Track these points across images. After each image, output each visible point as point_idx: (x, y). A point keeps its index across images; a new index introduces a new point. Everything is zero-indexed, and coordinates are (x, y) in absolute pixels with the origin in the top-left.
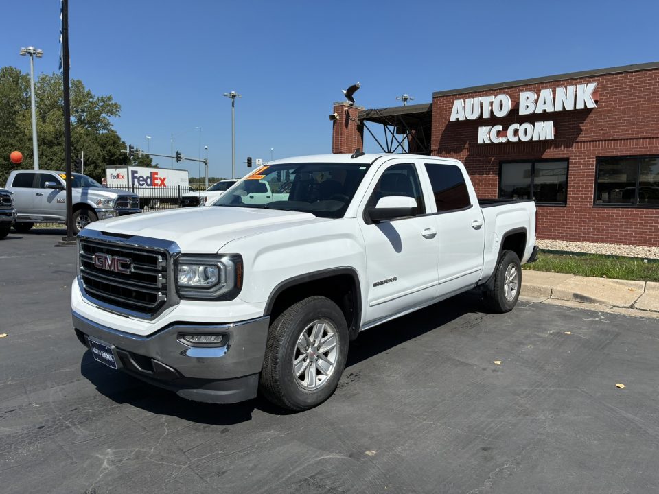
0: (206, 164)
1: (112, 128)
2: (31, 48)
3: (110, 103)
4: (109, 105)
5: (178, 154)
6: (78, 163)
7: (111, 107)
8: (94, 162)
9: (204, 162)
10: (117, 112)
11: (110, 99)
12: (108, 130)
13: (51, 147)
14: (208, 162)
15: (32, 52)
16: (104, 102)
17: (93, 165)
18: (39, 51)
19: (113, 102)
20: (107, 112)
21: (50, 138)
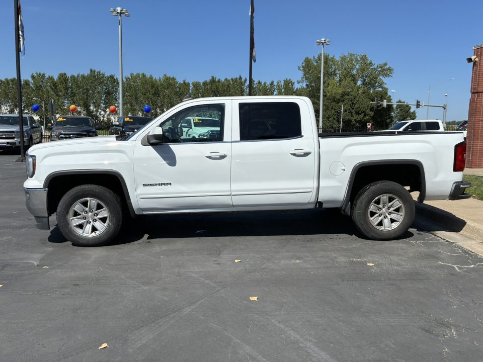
0: (445, 109)
1: (385, 86)
2: (323, 39)
3: (386, 67)
4: (384, 70)
5: (418, 102)
6: (339, 113)
7: (386, 71)
8: (364, 112)
9: (443, 107)
10: (390, 74)
11: (386, 64)
12: (382, 88)
13: (338, 103)
14: (447, 108)
15: (323, 42)
16: (381, 68)
17: (363, 114)
18: (328, 40)
19: (387, 67)
20: (383, 75)
21: (338, 97)
